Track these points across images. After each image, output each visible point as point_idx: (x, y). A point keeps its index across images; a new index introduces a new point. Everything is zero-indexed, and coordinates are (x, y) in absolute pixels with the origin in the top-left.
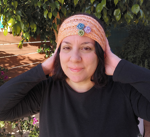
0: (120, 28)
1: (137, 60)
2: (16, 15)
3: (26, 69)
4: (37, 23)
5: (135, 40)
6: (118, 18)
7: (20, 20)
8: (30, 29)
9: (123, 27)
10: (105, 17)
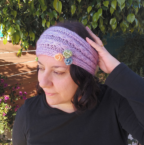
0: (116, 36)
1: (132, 68)
2: (15, 25)
3: (25, 77)
4: (35, 32)
5: (130, 48)
6: (114, 27)
7: (19, 29)
8: (29, 38)
9: (118, 36)
10: (101, 26)
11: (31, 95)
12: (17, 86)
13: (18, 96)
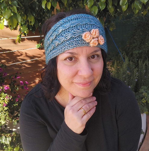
0: (126, 20)
1: (143, 56)
2: (12, 6)
3: (24, 66)
4: (35, 15)
6: (124, 8)
7: (16, 11)
8: (28, 21)
9: (128, 19)
10: (110, 7)
11: (32, 85)
12: (17, 75)
13: (18, 86)
